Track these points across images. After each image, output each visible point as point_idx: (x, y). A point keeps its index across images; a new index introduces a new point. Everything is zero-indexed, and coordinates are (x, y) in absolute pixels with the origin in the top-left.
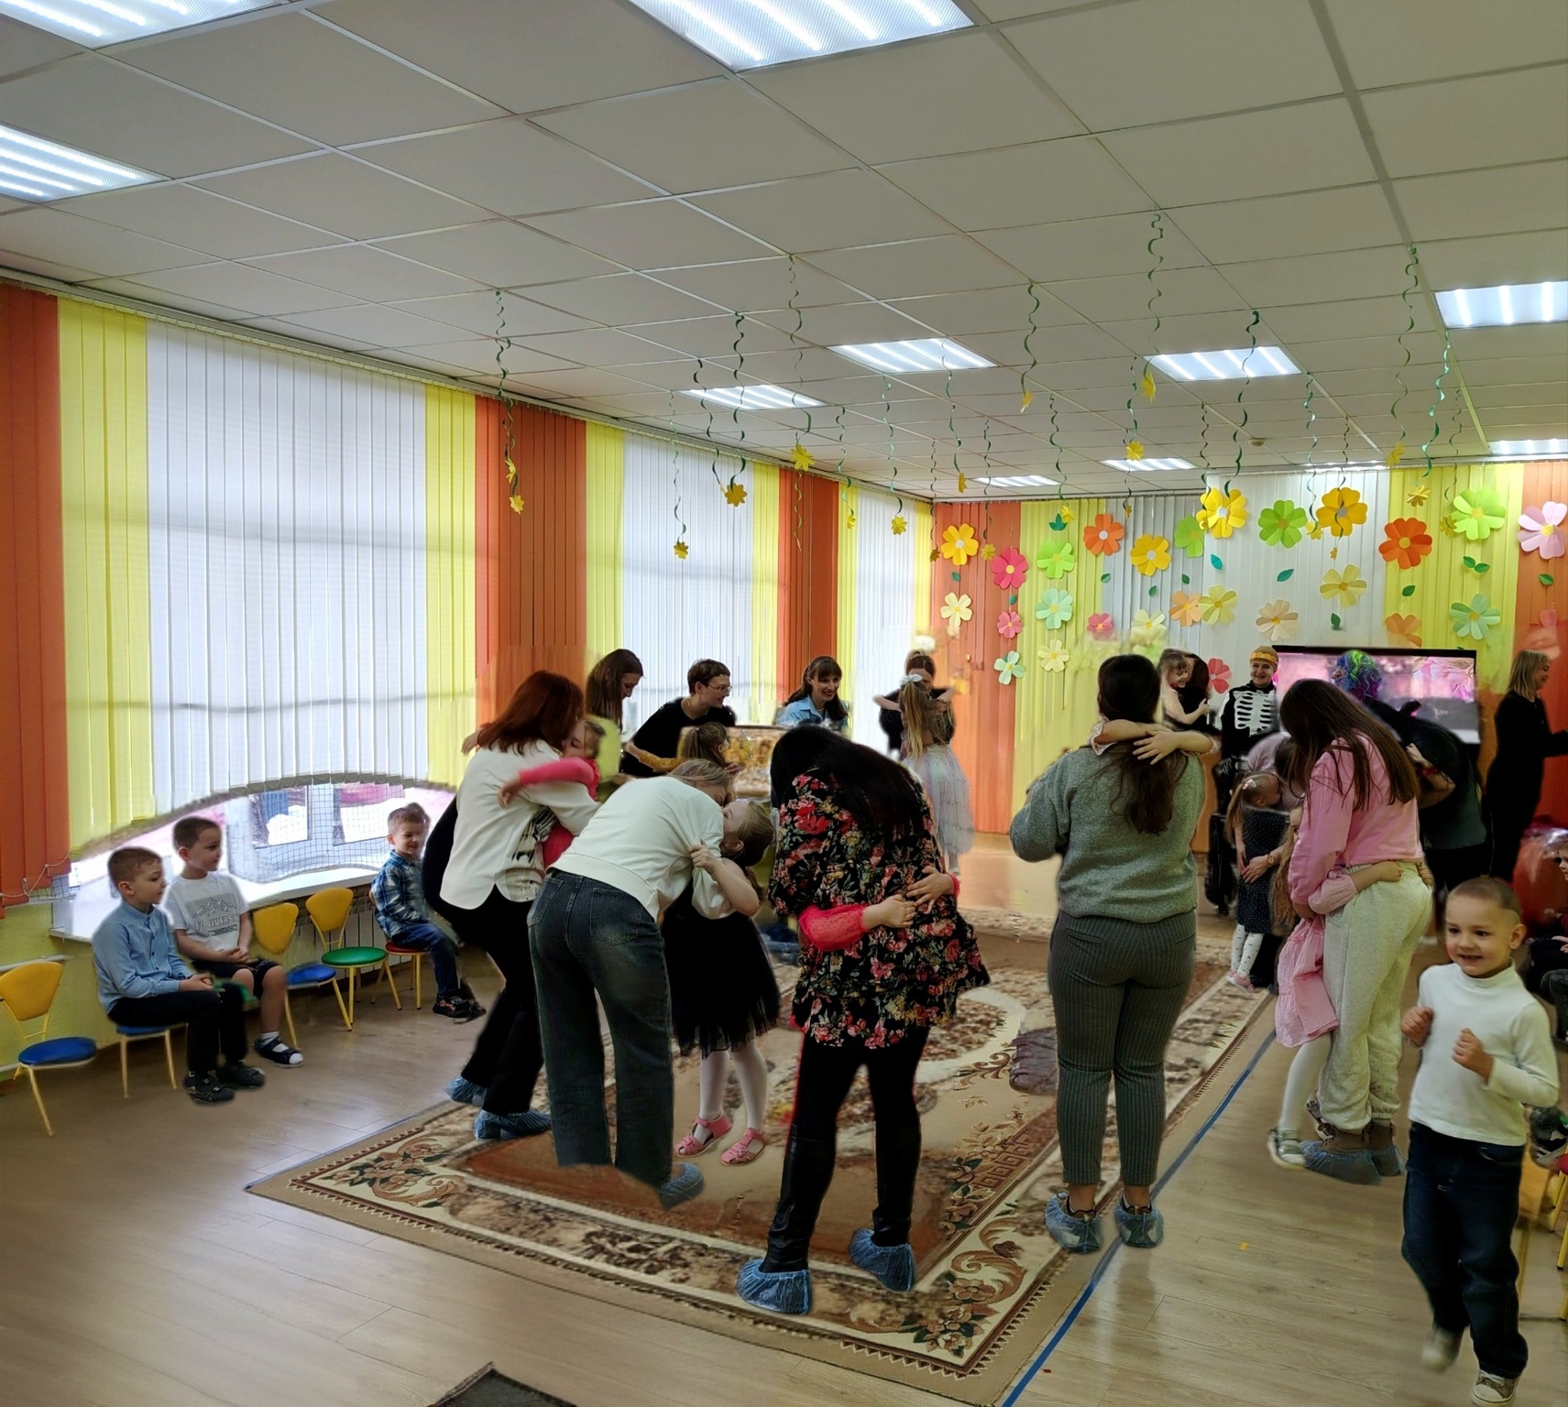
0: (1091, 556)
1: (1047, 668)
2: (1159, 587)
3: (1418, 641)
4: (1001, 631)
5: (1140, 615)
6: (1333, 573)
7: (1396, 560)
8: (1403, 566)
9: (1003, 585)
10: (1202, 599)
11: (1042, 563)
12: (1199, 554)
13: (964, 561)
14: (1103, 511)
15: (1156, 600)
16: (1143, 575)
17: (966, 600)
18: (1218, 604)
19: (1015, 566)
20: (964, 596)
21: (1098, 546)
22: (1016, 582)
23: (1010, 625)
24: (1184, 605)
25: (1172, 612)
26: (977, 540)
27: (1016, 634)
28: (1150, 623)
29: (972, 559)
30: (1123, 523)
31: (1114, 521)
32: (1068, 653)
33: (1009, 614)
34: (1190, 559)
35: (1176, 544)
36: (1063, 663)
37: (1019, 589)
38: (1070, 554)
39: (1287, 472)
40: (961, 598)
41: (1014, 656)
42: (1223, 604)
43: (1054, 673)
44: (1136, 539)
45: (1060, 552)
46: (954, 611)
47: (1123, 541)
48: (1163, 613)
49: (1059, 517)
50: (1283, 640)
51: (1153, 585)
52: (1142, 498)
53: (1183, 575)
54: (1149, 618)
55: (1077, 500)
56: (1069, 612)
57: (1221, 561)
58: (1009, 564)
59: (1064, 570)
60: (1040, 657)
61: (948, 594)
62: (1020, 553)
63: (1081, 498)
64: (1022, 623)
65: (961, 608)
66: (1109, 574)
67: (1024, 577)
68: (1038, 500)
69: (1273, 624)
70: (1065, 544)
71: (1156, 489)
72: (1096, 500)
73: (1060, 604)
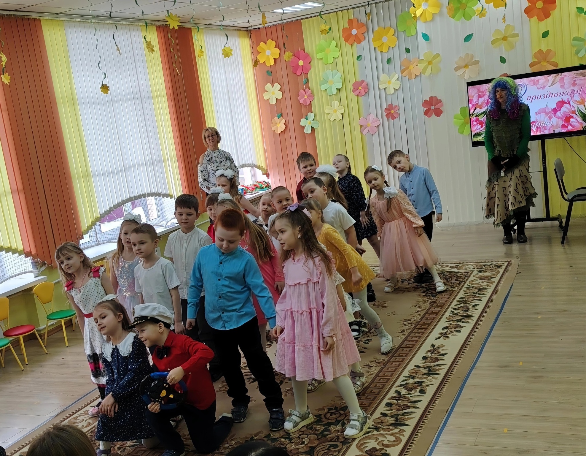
0: (349, 46)
1: (332, 119)
2: (392, 57)
3: (556, 64)
4: (301, 101)
5: (383, 77)
6: (497, 31)
7: (536, 16)
8: (540, 20)
9: (298, 73)
10: (420, 61)
11: (319, 56)
12: (413, 33)
13: (272, 62)
14: (352, 17)
15: (392, 66)
16: (381, 52)
17: (277, 86)
18: (430, 63)
19: (304, 60)
20: (276, 84)
21: (352, 39)
22: (306, 70)
23: (306, 97)
24: (409, 66)
25: (402, 72)
26: (279, 48)
27: (311, 102)
28: (390, 81)
29: (277, 60)
30: (365, 22)
31: (359, 22)
32: (344, 108)
33: (304, 90)
34: (408, 37)
35: (399, 30)
36: (341, 115)
37: (308, 74)
38: (336, 47)
40: (274, 86)
41: (311, 116)
42: (433, 62)
43: (337, 122)
44: (374, 31)
45: (329, 47)
46: (272, 95)
47: (367, 33)
48: (396, 73)
50: (472, 78)
51: (389, 58)
52: (374, 5)
53: (405, 48)
54: (389, 78)
55: (335, 13)
56: (341, 83)
57: (428, 36)
58: (300, 60)
59: (333, 57)
60: (327, 114)
61: (266, 85)
62: (306, 52)
63: (337, 11)
64: (313, 94)
65: (275, 92)
66: (361, 55)
67: (310, 66)
68: (311, 17)
69: (465, 69)
70: (332, 42)
72: (347, 11)
73: (334, 79)
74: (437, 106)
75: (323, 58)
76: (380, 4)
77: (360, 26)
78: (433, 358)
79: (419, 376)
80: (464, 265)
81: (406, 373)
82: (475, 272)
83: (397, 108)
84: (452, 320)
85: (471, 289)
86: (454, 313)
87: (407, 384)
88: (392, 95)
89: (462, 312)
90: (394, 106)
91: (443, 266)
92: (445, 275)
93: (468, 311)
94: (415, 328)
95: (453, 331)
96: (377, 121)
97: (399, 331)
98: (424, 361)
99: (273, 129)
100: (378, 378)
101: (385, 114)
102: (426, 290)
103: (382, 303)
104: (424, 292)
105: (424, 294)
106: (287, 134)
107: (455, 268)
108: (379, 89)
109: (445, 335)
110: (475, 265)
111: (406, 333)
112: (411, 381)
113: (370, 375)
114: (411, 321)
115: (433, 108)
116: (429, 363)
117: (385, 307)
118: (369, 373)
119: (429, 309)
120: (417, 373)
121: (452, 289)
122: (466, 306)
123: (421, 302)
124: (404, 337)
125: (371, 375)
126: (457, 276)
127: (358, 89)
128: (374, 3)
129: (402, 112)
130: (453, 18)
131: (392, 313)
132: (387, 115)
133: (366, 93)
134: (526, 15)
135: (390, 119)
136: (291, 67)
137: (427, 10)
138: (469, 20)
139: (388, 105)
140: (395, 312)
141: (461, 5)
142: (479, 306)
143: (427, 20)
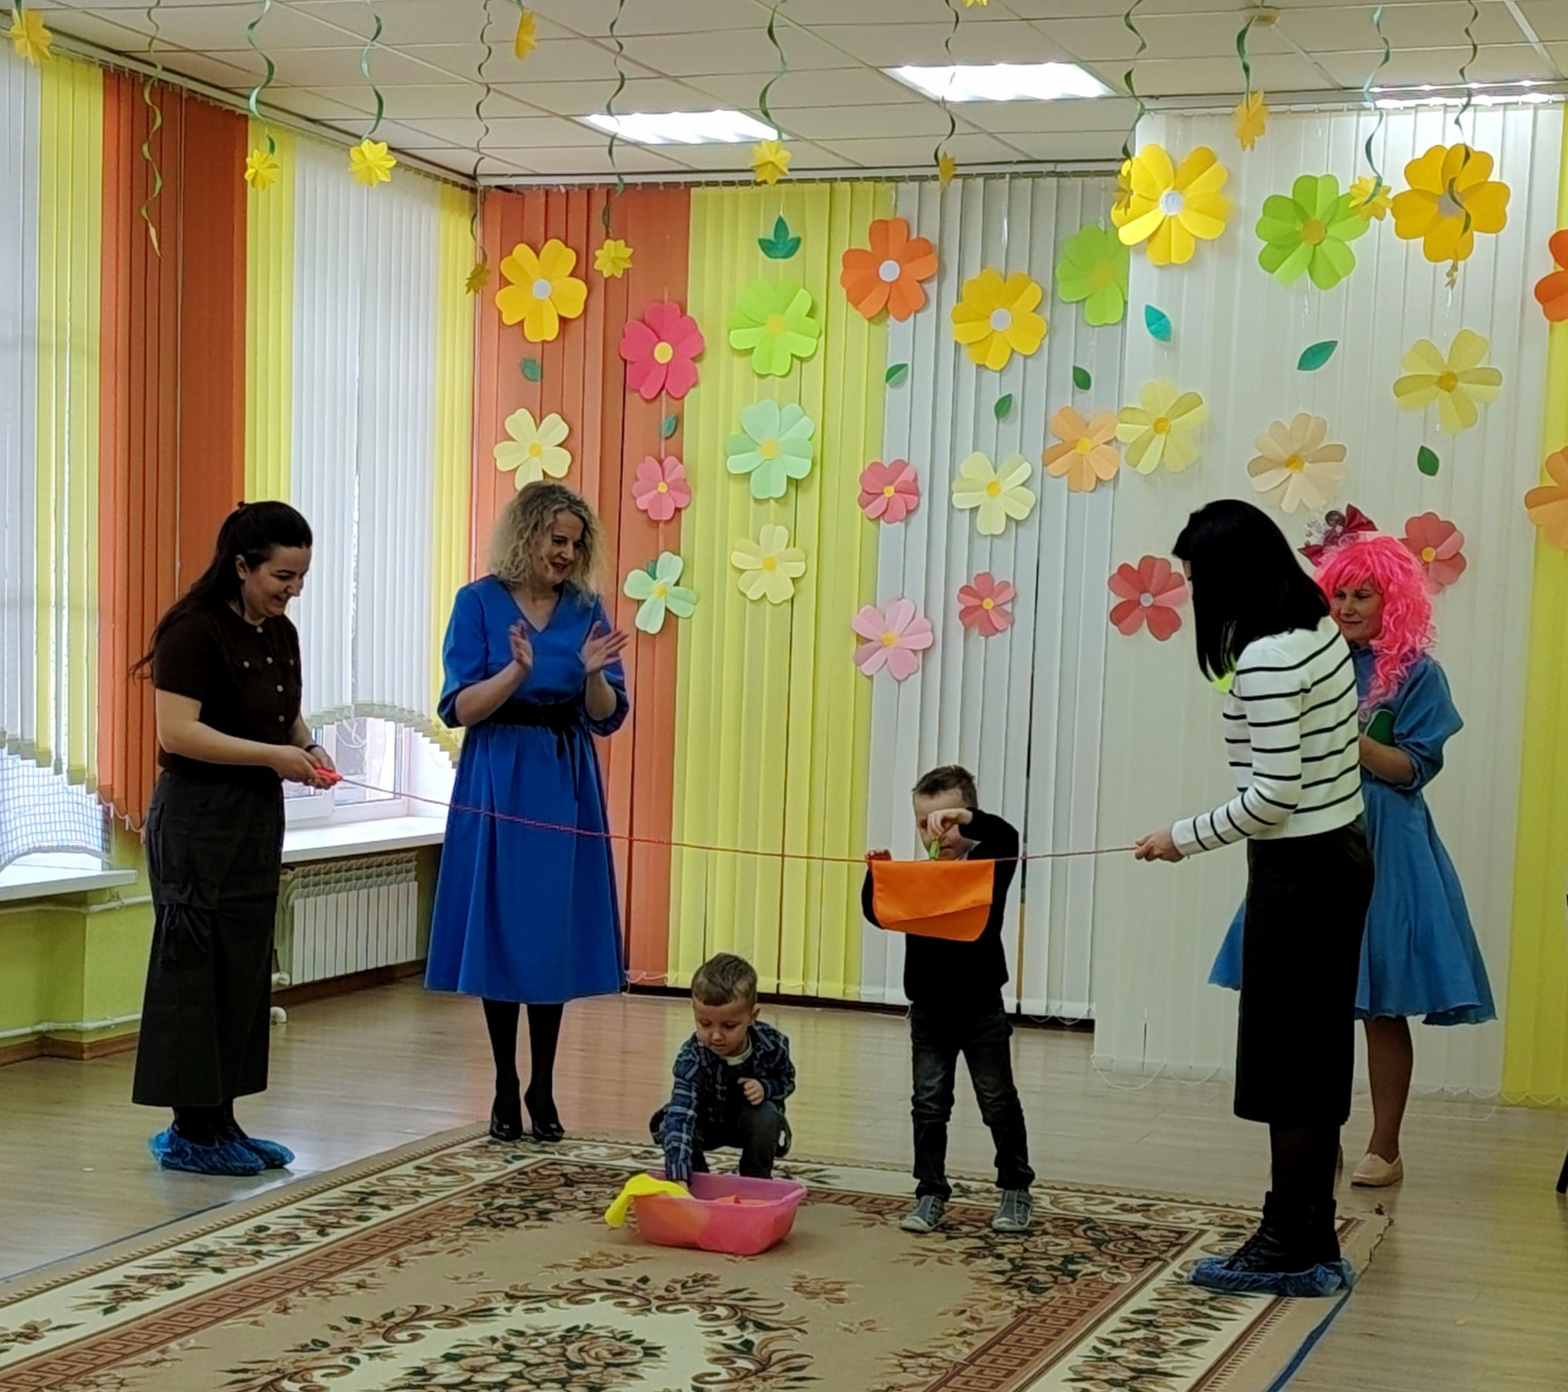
0: (859, 322)
1: (753, 594)
2: (1017, 399)
4: (642, 503)
5: (973, 465)
6: (1425, 349)
9: (647, 390)
11: (739, 339)
12: (1114, 316)
13: (551, 331)
14: (887, 213)
15: (1011, 429)
16: (980, 368)
17: (556, 427)
18: (1160, 425)
19: (674, 345)
20: (554, 418)
21: (875, 300)
22: (677, 381)
23: (662, 488)
24: (1077, 441)
25: (1048, 458)
26: (587, 281)
27: (678, 510)
28: (997, 483)
29: (573, 325)
30: (935, 241)
31: (914, 236)
32: (804, 556)
33: (661, 462)
34: (1091, 329)
35: (1061, 294)
36: (790, 582)
37: (686, 398)
38: (808, 315)
39: (1322, 107)
40: (545, 421)
41: (669, 565)
42: (1173, 423)
43: (769, 605)
44: (965, 281)
45: (784, 312)
46: (528, 456)
47: (935, 284)
48: (1026, 460)
49: (781, 224)
50: (1307, 508)
51: (1004, 394)
52: (981, 180)
53: (1075, 369)
54: (995, 471)
55: (827, 186)
56: (807, 458)
57: (1168, 322)
58: (660, 340)
59: (793, 355)
60: (735, 568)
61: (513, 413)
62: (689, 313)
63: (835, 179)
64: (689, 483)
65: (544, 448)
66: (904, 366)
67: (695, 371)
68: (732, 183)
69: (1287, 472)
70: (795, 294)
71: (1015, 160)
72: (871, 184)
73: (783, 439)
74: (1163, 599)
75: (753, 349)
76: (1004, 183)
77: (919, 251)
80: (1173, 1208)
82: (1212, 1237)
83: (1008, 595)
84: (1091, 1378)
85: (1186, 1290)
86: (1104, 1356)
88: (996, 540)
89: (1136, 1357)
90: (996, 583)
91: (1092, 1199)
92: (1092, 1229)
93: (1157, 1356)
96: (926, 631)
101: (957, 607)
102: (1009, 1266)
103: (829, 1287)
104: (1002, 1273)
105: (1000, 1279)
107: (1137, 1211)
108: (951, 506)
110: (1214, 1214)
114: (933, 1360)
115: (1147, 600)
117: (841, 1301)
119: (1010, 1330)
121: (1110, 1276)
122: (1158, 1339)
123: (984, 1304)
126: (1140, 1238)
127: (882, 493)
128: (979, 175)
129: (1023, 610)
130: (1272, 272)
131: (861, 1324)
132: (964, 614)
133: (909, 512)
134: (1540, 307)
135: (975, 632)
136: (623, 363)
137: (1178, 221)
138: (1327, 288)
139: (974, 575)
140: (873, 1321)
141: (1304, 229)
142: (1207, 1344)
143: (1173, 260)
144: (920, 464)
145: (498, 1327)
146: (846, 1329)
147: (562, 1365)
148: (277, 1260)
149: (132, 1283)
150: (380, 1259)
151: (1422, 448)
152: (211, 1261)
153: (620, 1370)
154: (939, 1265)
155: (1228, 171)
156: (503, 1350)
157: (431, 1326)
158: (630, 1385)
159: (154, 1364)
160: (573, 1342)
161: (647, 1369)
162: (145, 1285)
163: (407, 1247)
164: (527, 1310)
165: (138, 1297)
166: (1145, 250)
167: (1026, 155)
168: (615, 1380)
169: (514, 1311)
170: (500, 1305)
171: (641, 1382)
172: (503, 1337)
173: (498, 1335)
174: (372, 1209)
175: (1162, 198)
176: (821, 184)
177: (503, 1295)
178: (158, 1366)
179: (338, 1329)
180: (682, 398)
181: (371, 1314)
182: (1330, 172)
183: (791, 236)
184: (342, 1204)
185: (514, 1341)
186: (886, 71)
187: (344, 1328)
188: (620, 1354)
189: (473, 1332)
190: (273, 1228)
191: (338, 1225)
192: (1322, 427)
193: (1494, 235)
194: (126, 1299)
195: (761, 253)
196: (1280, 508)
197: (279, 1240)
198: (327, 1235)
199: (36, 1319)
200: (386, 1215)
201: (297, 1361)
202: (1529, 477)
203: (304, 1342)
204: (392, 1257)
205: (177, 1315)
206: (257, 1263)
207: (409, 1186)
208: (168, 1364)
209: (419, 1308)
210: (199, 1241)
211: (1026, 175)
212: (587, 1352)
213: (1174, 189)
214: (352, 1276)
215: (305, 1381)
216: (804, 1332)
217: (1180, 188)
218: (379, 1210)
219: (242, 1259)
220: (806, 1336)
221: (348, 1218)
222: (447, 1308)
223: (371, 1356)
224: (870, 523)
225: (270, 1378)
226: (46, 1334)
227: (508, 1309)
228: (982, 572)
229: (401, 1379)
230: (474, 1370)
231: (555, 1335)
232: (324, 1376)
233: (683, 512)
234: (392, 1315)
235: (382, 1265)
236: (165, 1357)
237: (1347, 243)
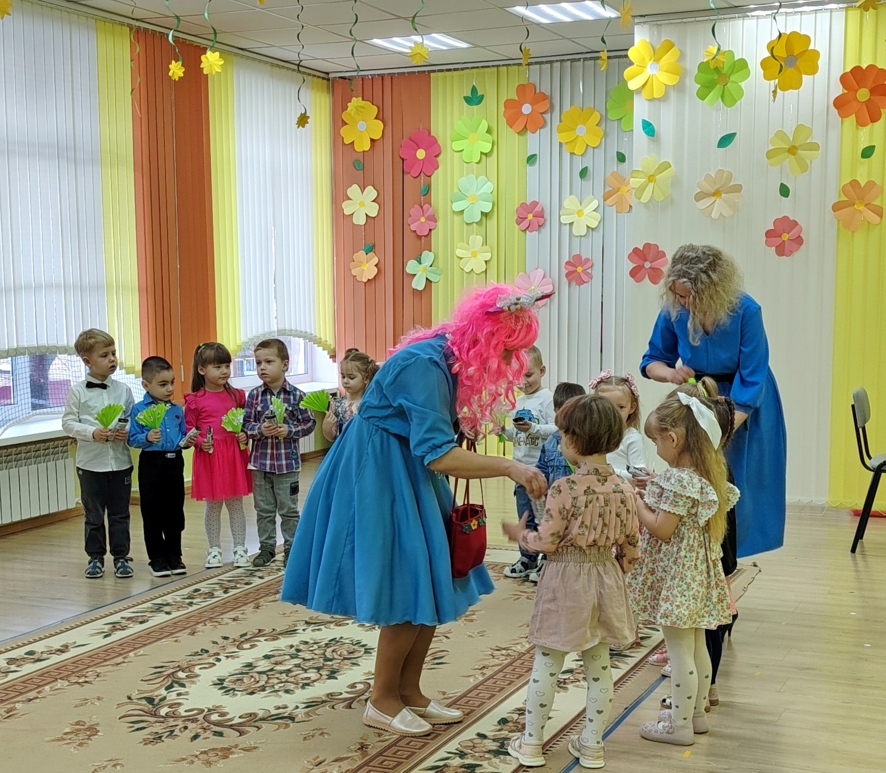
0: (513, 135)
1: (467, 269)
4: (413, 227)
5: (570, 202)
6: (781, 135)
7: (854, 117)
9: (414, 172)
11: (457, 146)
13: (367, 146)
14: (525, 81)
15: (588, 184)
16: (572, 154)
17: (371, 193)
18: (651, 178)
19: (426, 150)
20: (370, 188)
21: (520, 124)
22: (428, 169)
23: (423, 220)
24: (619, 188)
25: (606, 197)
26: (382, 121)
27: (430, 230)
28: (581, 210)
29: (377, 143)
30: (548, 93)
31: (538, 91)
32: (490, 250)
33: (422, 207)
34: (625, 133)
35: (609, 116)
36: (485, 263)
37: (432, 177)
38: (486, 132)
39: (725, 16)
40: (365, 190)
41: (428, 257)
42: (657, 177)
43: (475, 275)
44: (564, 111)
45: (476, 132)
46: (358, 207)
47: (549, 115)
48: (595, 198)
49: (474, 89)
50: (724, 216)
51: (583, 167)
52: (569, 63)
53: (617, 152)
54: (581, 204)
55: (496, 68)
56: (490, 202)
57: (653, 127)
58: (419, 148)
59: (482, 153)
60: (458, 257)
61: (351, 186)
62: (432, 134)
63: (499, 66)
64: (436, 217)
65: (366, 203)
66: (535, 155)
67: (437, 162)
68: (450, 70)
69: (713, 199)
70: (481, 122)
71: (585, 52)
72: (516, 67)
73: (479, 193)
74: (656, 264)
75: (462, 150)
76: (580, 63)
77: (539, 98)
78: (519, 723)
79: (477, 754)
81: (453, 746)
83: (589, 265)
87: (445, 766)
88: (582, 238)
90: (583, 258)
94: (510, 664)
95: (581, 679)
96: (550, 284)
97: (477, 667)
98: (499, 727)
99: (354, 272)
100: (395, 749)
101: (564, 272)
106: (380, 284)
108: (560, 223)
109: (562, 685)
111: (489, 672)
112: (457, 761)
113: (379, 741)
114: (509, 651)
115: (647, 265)
116: (507, 732)
117: (472, 621)
118: (381, 738)
120: (474, 747)
124: (481, 679)
125: (384, 741)
127: (527, 218)
128: (568, 60)
129: (596, 272)
130: (703, 100)
131: (478, 633)
132: (567, 275)
133: (539, 226)
134: (837, 111)
135: (574, 284)
136: (402, 161)
137: (657, 78)
138: (730, 107)
139: (572, 255)
140: (485, 631)
141: (719, 77)
142: (651, 639)
143: (655, 96)
144: (545, 202)
145: (295, 640)
146: (470, 636)
147: (321, 660)
148: (199, 607)
149: (124, 621)
150: (250, 605)
151: (782, 184)
152: (167, 609)
153: (350, 661)
154: (526, 600)
155: (680, 51)
156: (295, 652)
157: (263, 640)
158: (352, 669)
159: (118, 664)
160: (331, 647)
161: (364, 661)
162: (129, 622)
163: (265, 598)
164: (313, 630)
165: (123, 628)
166: (641, 92)
167: (589, 48)
168: (345, 667)
169: (306, 631)
170: (301, 627)
171: (359, 667)
172: (297, 645)
173: (295, 644)
174: (255, 579)
175: (649, 66)
176: (492, 68)
177: (304, 622)
178: (119, 665)
179: (217, 643)
180: (430, 176)
181: (235, 634)
182: (730, 49)
183: (479, 94)
184: (241, 576)
185: (302, 647)
186: (508, 9)
187: (219, 643)
188: (352, 653)
189: (283, 643)
190: (203, 590)
191: (235, 588)
192: (730, 176)
193: (812, 76)
194: (117, 629)
195: (465, 103)
196: (711, 217)
197: (203, 596)
198: (228, 593)
199: (68, 642)
200: (262, 581)
201: (190, 661)
202: (833, 197)
203: (196, 651)
204: (255, 604)
205: (139, 637)
206: (188, 609)
207: (277, 566)
208: (125, 664)
209: (260, 630)
210: (163, 598)
211: (591, 59)
212: (336, 652)
213: (654, 61)
214: (233, 614)
215: (191, 672)
216: (449, 638)
217: (657, 60)
218: (258, 579)
219: (182, 607)
220: (449, 640)
221: (240, 583)
222: (274, 630)
223: (227, 657)
224: (522, 232)
225: (174, 670)
226: (71, 649)
227: (304, 630)
228: (575, 254)
229: (239, 669)
230: (276, 664)
231: (323, 644)
232: (200, 669)
233: (433, 232)
234: (245, 634)
235: (249, 608)
236: (125, 661)
237: (740, 84)
